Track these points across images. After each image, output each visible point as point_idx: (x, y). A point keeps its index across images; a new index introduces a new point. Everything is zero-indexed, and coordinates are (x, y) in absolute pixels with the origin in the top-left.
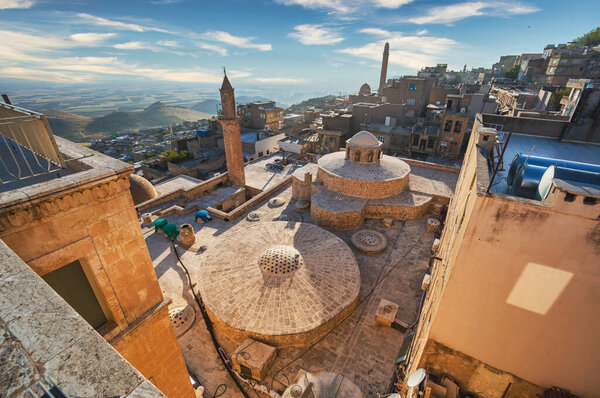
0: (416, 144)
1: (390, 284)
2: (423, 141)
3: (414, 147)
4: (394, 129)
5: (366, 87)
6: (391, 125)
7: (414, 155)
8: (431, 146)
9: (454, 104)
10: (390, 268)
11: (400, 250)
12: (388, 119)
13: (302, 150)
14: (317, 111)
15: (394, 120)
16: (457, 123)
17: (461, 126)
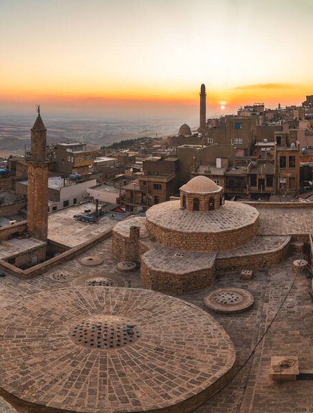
0: (254, 184)
1: (275, 339)
2: (261, 181)
3: (253, 188)
4: (227, 171)
5: (185, 128)
6: (222, 167)
7: (254, 196)
8: (270, 184)
9: (283, 140)
10: (267, 324)
11: (272, 302)
12: (219, 161)
13: (118, 200)
14: (132, 154)
15: (226, 161)
16: (290, 157)
17: (294, 160)
